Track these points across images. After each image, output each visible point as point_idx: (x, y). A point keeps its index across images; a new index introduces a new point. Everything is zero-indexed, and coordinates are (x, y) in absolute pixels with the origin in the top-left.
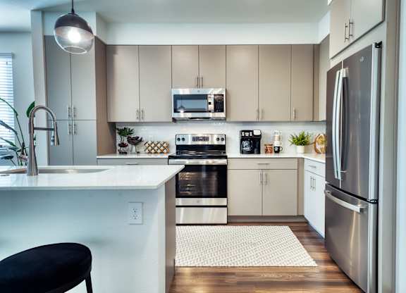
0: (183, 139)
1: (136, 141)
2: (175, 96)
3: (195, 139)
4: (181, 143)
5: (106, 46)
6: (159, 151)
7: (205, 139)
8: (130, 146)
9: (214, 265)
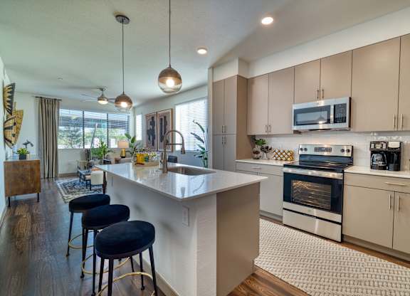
0: (306, 149)
1: (267, 150)
2: (295, 111)
3: (316, 149)
4: (304, 152)
5: (247, 79)
6: (284, 159)
7: (329, 150)
8: (261, 153)
9: (293, 284)
